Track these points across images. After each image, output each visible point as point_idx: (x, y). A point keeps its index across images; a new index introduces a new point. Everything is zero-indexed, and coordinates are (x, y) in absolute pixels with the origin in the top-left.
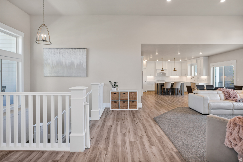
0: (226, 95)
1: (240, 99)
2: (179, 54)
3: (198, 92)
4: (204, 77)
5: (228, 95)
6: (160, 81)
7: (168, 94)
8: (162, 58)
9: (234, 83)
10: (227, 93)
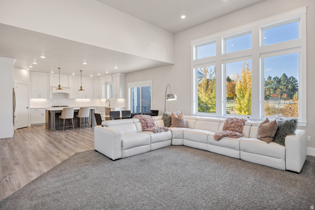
0: (143, 125)
1: (158, 128)
2: (85, 63)
3: (108, 123)
4: (121, 100)
5: (146, 124)
6: (58, 107)
7: (70, 128)
8: (59, 68)
9: (150, 107)
10: (145, 121)
